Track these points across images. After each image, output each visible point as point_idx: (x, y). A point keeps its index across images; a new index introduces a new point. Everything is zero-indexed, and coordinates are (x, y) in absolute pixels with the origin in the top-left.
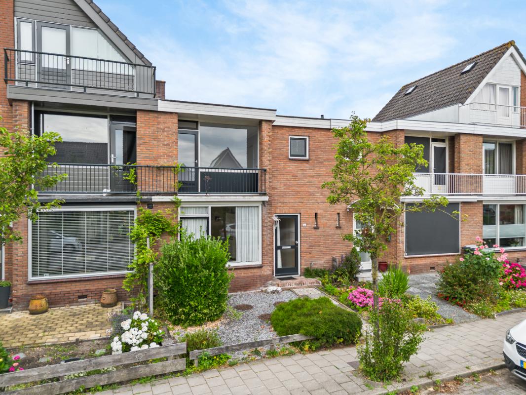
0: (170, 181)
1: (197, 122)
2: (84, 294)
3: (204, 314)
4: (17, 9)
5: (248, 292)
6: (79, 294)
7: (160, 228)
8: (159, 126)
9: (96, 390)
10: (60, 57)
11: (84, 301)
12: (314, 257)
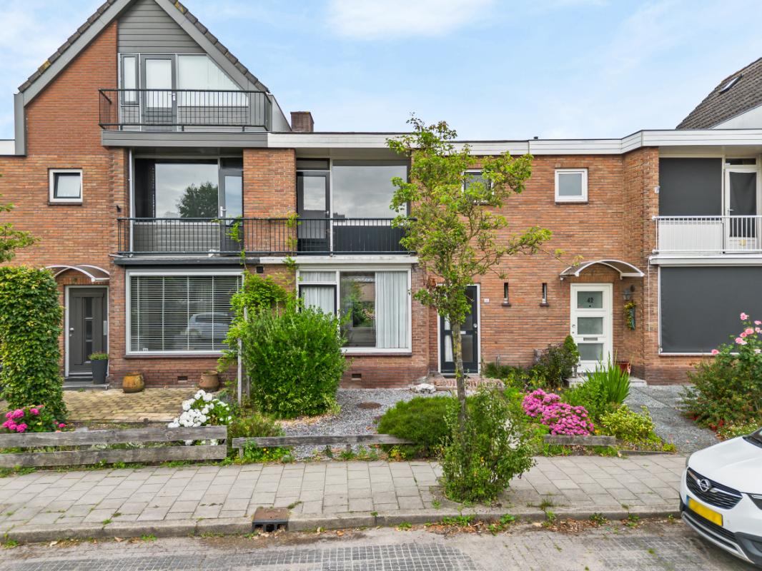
0: (285, 237)
1: (328, 160)
2: (185, 375)
3: (296, 404)
4: (121, 43)
5: (390, 389)
6: (179, 375)
7: (267, 297)
8: (270, 167)
9: (119, 467)
10: (165, 93)
11: (184, 384)
12: (503, 348)
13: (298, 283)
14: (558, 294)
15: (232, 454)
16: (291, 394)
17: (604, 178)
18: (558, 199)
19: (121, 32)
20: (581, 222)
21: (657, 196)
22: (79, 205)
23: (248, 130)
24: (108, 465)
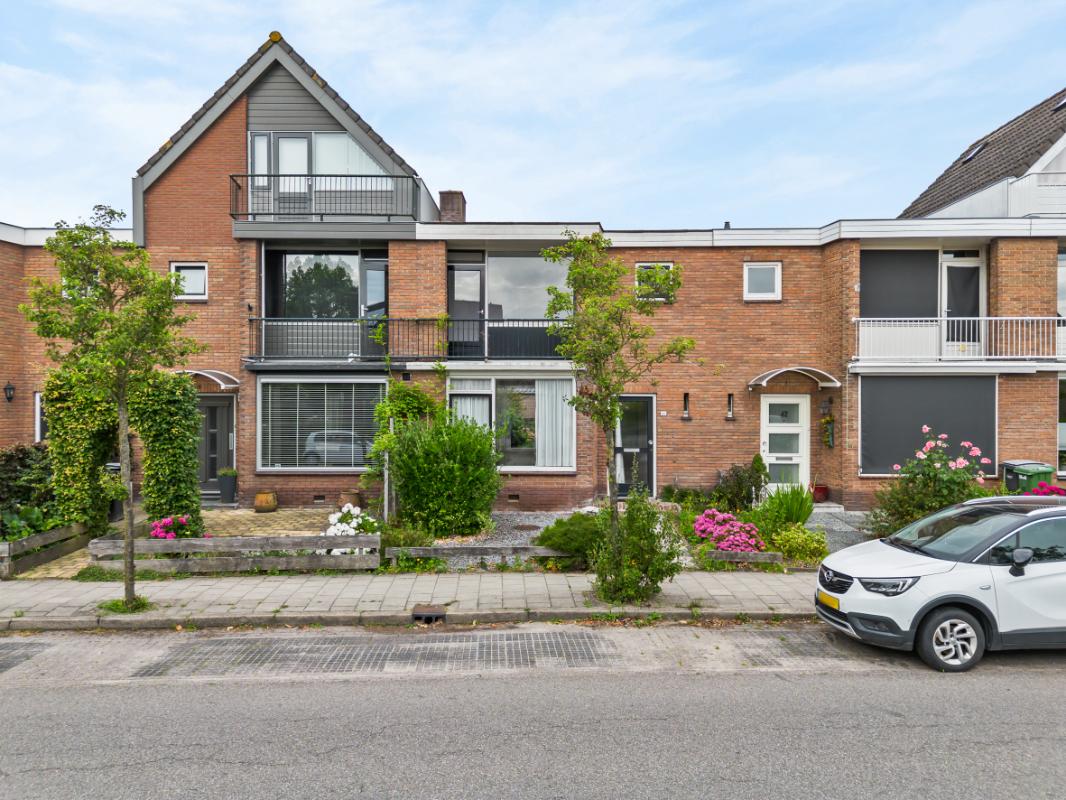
0: (434, 340)
1: (483, 252)
2: (322, 494)
3: (448, 521)
4: (251, 120)
5: (549, 513)
6: (316, 494)
7: (415, 408)
8: (419, 261)
9: (273, 574)
11: (320, 504)
12: (682, 468)
13: (449, 392)
14: (746, 406)
15: (386, 563)
16: (443, 511)
17: (800, 273)
18: (748, 296)
20: (773, 324)
21: (858, 295)
22: (204, 303)
23: (393, 220)
24: (262, 572)
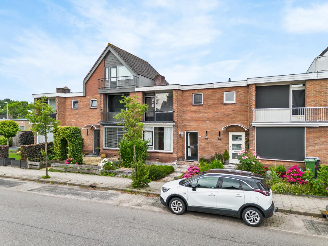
2: (116, 155)
10: (115, 78)
13: (143, 130)
14: (224, 135)
17: (241, 94)
18: (225, 102)
19: (106, 61)
20: (233, 110)
22: (96, 108)
23: (130, 87)
